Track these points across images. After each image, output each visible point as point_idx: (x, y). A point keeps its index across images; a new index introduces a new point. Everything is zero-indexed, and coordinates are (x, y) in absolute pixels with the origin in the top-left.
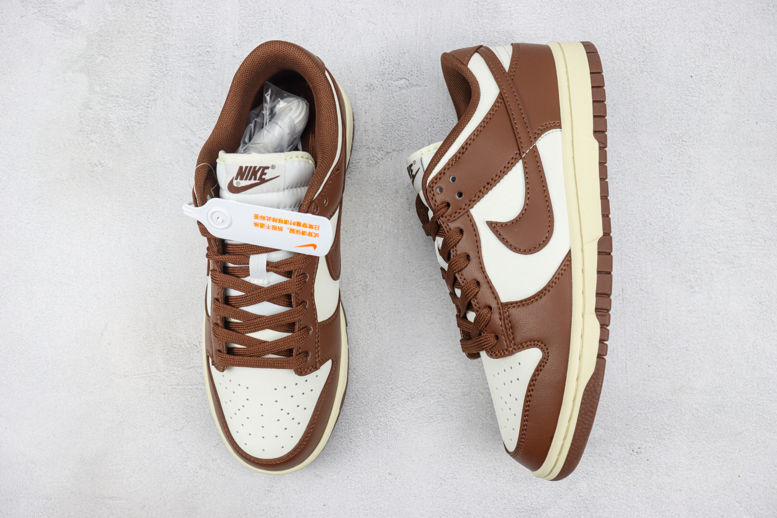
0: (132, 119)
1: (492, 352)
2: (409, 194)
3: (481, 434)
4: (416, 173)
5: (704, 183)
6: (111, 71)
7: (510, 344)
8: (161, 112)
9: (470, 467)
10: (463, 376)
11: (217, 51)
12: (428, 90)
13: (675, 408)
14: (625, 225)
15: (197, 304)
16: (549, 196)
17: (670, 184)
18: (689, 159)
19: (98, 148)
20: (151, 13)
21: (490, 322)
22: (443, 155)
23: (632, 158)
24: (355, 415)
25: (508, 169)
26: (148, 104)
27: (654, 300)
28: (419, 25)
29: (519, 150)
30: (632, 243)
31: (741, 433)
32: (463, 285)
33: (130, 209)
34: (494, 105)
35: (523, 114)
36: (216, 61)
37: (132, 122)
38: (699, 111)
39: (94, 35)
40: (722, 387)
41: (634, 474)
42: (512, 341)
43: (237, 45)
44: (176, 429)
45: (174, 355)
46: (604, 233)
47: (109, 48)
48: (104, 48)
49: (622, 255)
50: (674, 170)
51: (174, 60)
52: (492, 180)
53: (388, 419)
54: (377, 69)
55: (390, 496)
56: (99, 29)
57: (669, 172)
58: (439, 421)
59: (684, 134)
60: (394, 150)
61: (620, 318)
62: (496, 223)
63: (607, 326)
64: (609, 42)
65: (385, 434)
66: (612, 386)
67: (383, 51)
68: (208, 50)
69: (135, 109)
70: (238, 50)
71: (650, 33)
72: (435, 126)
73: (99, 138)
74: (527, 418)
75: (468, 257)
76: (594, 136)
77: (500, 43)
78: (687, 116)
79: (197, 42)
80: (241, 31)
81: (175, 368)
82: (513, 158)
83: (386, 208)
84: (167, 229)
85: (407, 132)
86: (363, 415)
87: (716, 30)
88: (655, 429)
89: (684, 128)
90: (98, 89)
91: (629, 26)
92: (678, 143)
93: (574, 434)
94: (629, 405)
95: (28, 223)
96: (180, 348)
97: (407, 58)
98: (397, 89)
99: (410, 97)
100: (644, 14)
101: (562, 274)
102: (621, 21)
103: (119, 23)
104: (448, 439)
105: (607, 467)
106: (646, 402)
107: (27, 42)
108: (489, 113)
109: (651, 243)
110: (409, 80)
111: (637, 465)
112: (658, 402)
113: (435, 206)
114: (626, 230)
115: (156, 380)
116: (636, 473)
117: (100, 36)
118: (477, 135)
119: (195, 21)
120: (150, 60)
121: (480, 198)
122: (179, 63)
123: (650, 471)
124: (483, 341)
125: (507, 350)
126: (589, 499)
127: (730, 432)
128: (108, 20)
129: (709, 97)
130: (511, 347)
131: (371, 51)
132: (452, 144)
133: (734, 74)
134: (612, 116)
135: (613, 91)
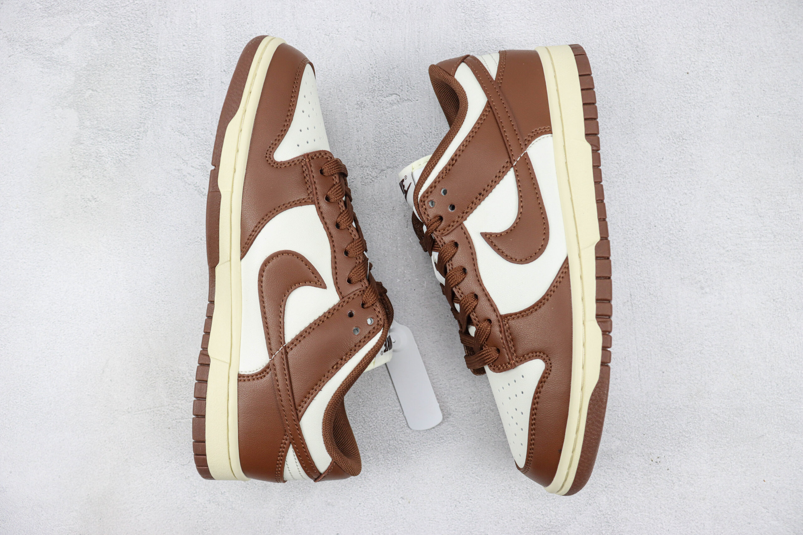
0: (123, 152)
1: (494, 366)
2: (406, 211)
3: (493, 452)
4: (408, 188)
5: (708, 180)
6: (100, 105)
7: (512, 357)
8: (152, 144)
9: (485, 487)
10: (472, 393)
11: (205, 78)
12: (419, 104)
13: (693, 414)
14: (629, 229)
15: (197, 335)
16: (543, 203)
17: (673, 184)
18: (690, 157)
19: (90, 183)
20: (137, 44)
21: (490, 336)
22: (433, 168)
23: (632, 159)
24: (364, 440)
25: (500, 179)
26: (138, 136)
27: (664, 304)
28: (406, 39)
29: (510, 158)
30: (637, 247)
31: (763, 435)
32: (460, 299)
33: (125, 243)
34: (482, 115)
35: (512, 121)
36: (204, 88)
37: (123, 155)
38: (697, 108)
39: (82, 70)
40: (740, 390)
41: (654, 485)
42: (513, 354)
43: (224, 71)
44: (183, 464)
45: (177, 389)
46: (601, 237)
47: (97, 82)
48: (92, 82)
49: (628, 260)
50: (677, 170)
51: (162, 90)
52: (484, 190)
53: (398, 442)
54: (367, 87)
55: (404, 521)
56: (86, 64)
57: (672, 172)
58: (450, 441)
59: (684, 132)
60: (388, 168)
61: (630, 324)
62: (491, 234)
63: (610, 332)
64: (601, 43)
65: (395, 458)
66: (626, 395)
67: (372, 68)
68: (196, 78)
69: (126, 141)
70: (226, 76)
71: (643, 31)
72: (429, 140)
73: (92, 173)
74: (534, 431)
75: (464, 270)
76: (586, 139)
77: (490, 52)
78: (686, 113)
79: (185, 71)
80: (228, 57)
81: (178, 402)
82: (504, 167)
83: (383, 226)
84: (163, 260)
85: (400, 148)
86: (372, 439)
87: (709, 25)
88: (674, 437)
89: (683, 126)
90: (88, 123)
91: (621, 26)
92: (679, 142)
93: (583, 446)
94: (645, 413)
95: (25, 262)
96: (183, 381)
97: (397, 73)
98: (388, 105)
99: (402, 112)
100: (635, 13)
101: (560, 282)
102: (612, 21)
103: (106, 56)
104: (460, 459)
105: (626, 479)
106: (662, 409)
107: (16, 81)
108: (477, 123)
109: (657, 246)
110: (399, 96)
111: (658, 475)
112: (674, 408)
113: (428, 220)
114: (630, 234)
115: (160, 415)
116: (657, 484)
117: (88, 70)
118: (466, 146)
119: (181, 50)
120: (139, 91)
121: (473, 209)
122: (168, 93)
123: (672, 480)
124: (485, 355)
125: (509, 363)
126: (609, 513)
127: (752, 435)
128: (95, 54)
129: (707, 92)
130: (513, 360)
131: (360, 68)
132: (441, 156)
133: (731, 68)
134: (610, 118)
135: (609, 93)
